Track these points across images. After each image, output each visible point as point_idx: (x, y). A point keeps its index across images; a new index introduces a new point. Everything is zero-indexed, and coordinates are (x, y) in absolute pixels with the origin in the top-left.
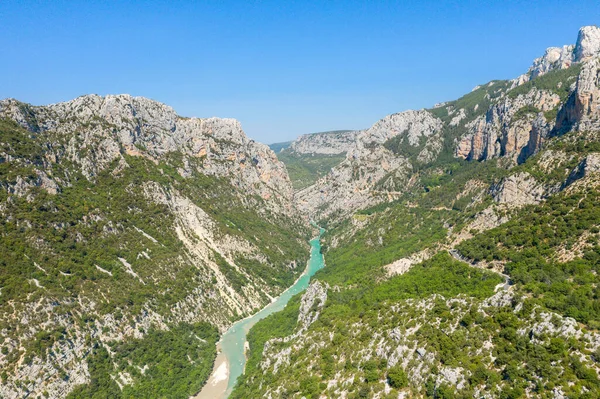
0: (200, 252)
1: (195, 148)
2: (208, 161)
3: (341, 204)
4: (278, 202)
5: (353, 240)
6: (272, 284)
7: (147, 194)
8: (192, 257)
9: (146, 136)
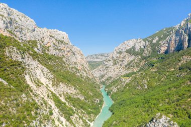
0: (42, 92)
1: (45, 42)
2: (51, 48)
3: (110, 74)
4: (85, 71)
5: (125, 88)
6: (89, 113)
7: (7, 54)
8: (35, 95)
9: (16, 29)
